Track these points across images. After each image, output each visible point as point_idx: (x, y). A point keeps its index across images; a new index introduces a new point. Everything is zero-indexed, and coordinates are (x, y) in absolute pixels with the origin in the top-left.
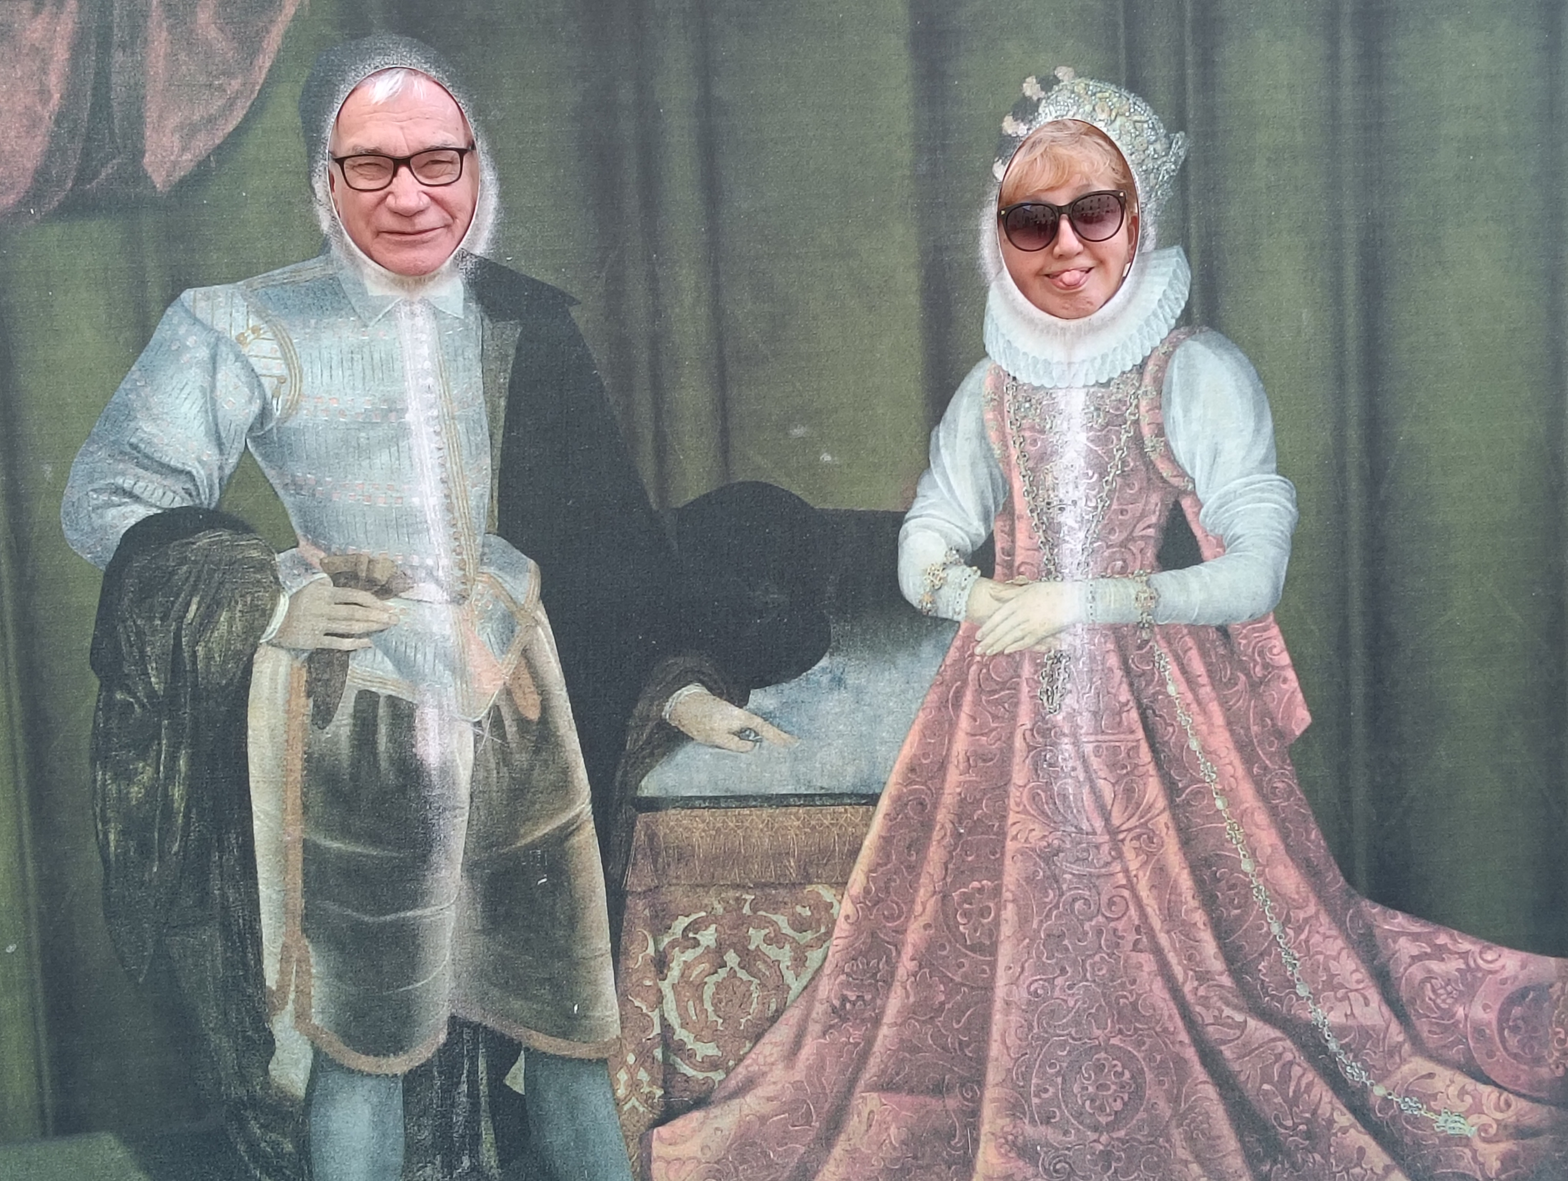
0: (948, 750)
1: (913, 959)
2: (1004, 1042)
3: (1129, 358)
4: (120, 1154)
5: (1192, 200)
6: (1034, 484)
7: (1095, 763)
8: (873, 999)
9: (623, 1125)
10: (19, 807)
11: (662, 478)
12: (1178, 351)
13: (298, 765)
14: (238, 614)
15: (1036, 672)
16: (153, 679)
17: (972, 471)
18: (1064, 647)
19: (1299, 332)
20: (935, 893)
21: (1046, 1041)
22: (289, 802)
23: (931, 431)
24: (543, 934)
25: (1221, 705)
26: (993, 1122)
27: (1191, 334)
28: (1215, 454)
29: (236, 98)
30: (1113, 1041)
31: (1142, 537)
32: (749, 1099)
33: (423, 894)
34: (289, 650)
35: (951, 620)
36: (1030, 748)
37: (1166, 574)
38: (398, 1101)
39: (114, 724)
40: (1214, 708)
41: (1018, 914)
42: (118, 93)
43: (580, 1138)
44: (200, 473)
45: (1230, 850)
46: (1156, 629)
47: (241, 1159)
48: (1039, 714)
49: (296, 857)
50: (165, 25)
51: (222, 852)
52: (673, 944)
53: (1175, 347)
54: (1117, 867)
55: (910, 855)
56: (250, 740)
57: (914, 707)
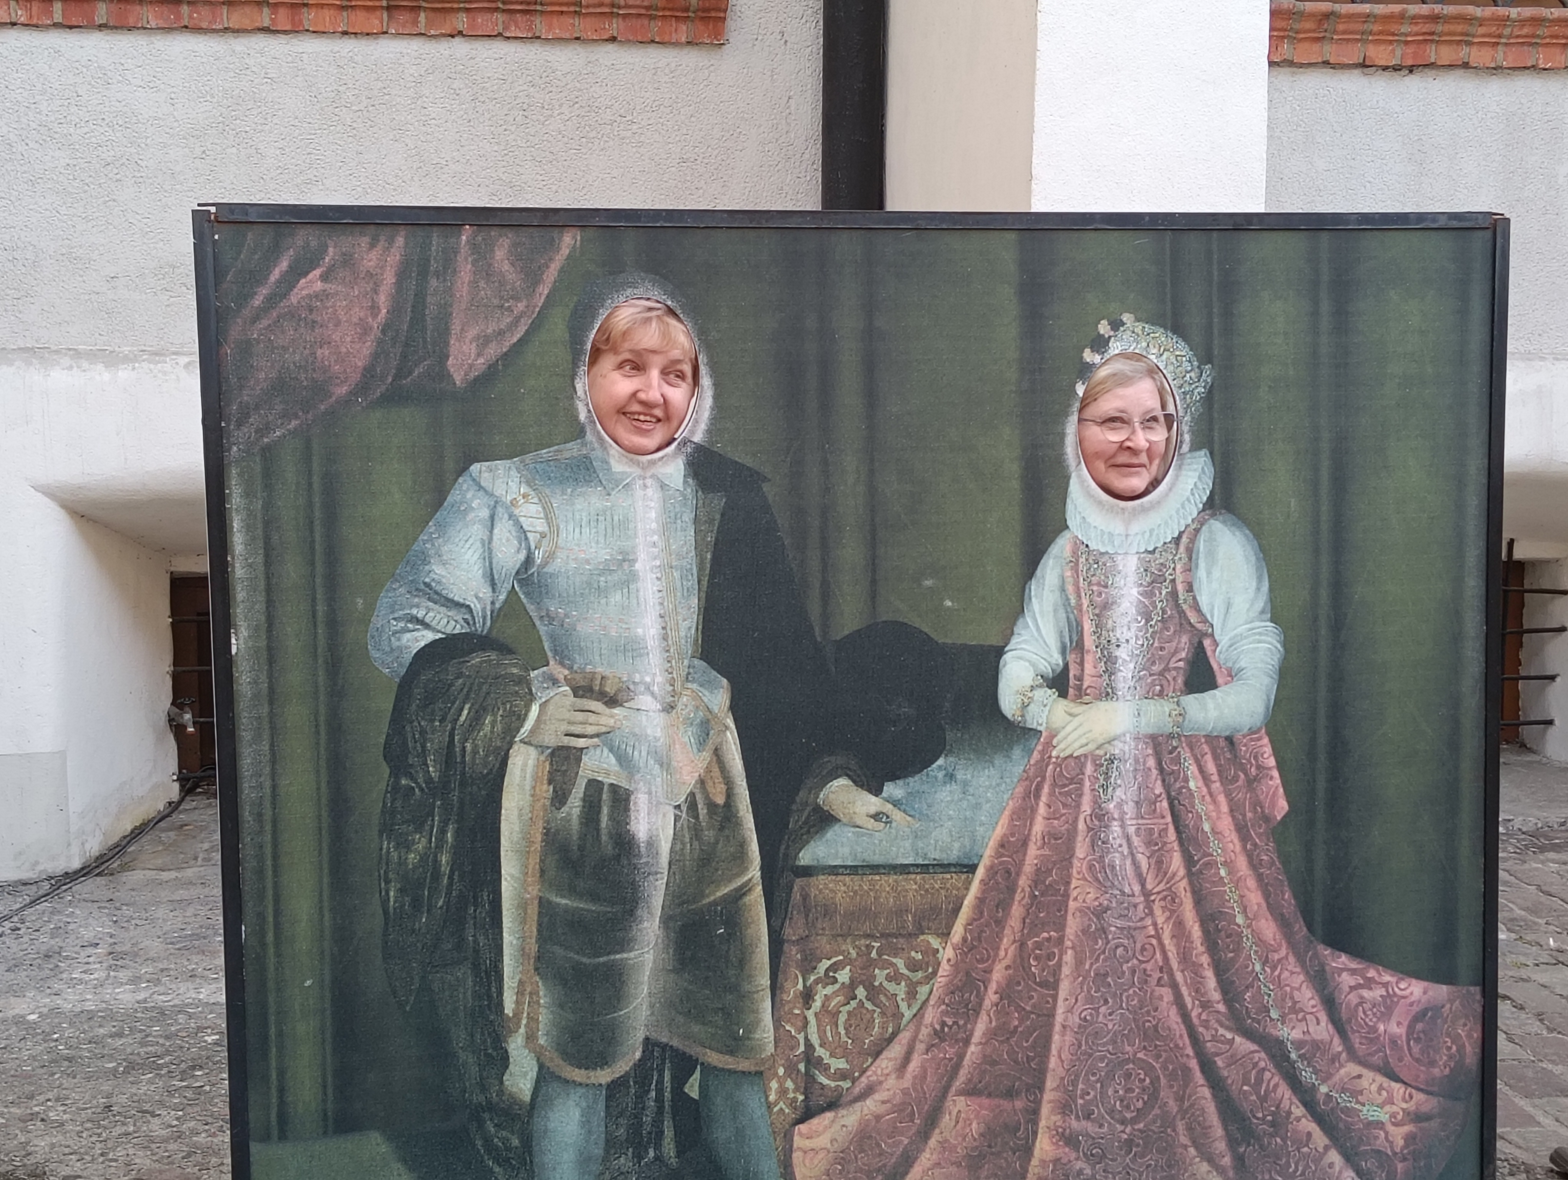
0: (1030, 830)
1: (996, 993)
2: (1060, 1057)
3: (1169, 532)
4: (383, 1149)
5: (1216, 415)
6: (1099, 627)
7: (1136, 841)
8: (965, 1024)
9: (772, 1124)
10: (321, 869)
11: (825, 616)
12: (1205, 528)
13: (539, 837)
14: (499, 718)
15: (1096, 770)
16: (431, 769)
17: (1055, 615)
18: (1117, 752)
19: (1288, 516)
20: (1014, 941)
21: (1090, 1055)
22: (530, 867)
23: (1025, 583)
24: (719, 973)
25: (1226, 796)
26: (1048, 1118)
27: (1213, 516)
28: (1229, 606)
29: (521, 317)
30: (1140, 1055)
31: (1175, 668)
32: (869, 1102)
33: (630, 941)
34: (536, 747)
35: (1035, 730)
36: (1090, 829)
37: (1191, 697)
38: (601, 1105)
39: (398, 804)
40: (1222, 799)
41: (1075, 958)
42: (431, 310)
43: (740, 1133)
44: (476, 607)
45: (1228, 908)
46: (1183, 739)
47: (478, 1151)
48: (1097, 803)
49: (533, 911)
50: (470, 259)
51: (476, 907)
52: (817, 982)
53: (1202, 525)
54: (1148, 921)
55: (997, 912)
56: (503, 818)
57: (1006, 797)
